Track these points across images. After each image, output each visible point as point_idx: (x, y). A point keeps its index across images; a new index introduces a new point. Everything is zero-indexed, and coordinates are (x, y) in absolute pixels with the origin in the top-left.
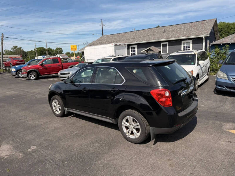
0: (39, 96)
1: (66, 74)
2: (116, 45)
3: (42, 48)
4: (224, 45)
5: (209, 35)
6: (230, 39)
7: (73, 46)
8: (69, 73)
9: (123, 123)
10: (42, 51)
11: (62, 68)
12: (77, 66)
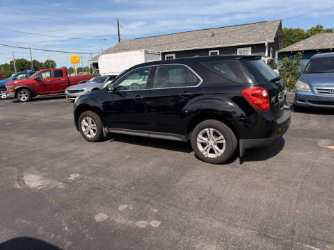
0: (46, 120)
1: (78, 91)
2: (146, 53)
3: (23, 59)
4: (295, 53)
5: (273, 41)
6: (302, 45)
7: (75, 57)
8: (82, 91)
9: (198, 139)
10: (23, 65)
11: (69, 85)
12: (93, 81)
